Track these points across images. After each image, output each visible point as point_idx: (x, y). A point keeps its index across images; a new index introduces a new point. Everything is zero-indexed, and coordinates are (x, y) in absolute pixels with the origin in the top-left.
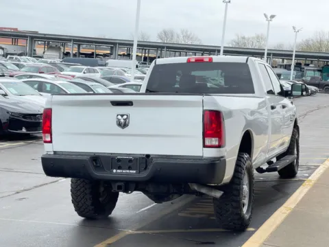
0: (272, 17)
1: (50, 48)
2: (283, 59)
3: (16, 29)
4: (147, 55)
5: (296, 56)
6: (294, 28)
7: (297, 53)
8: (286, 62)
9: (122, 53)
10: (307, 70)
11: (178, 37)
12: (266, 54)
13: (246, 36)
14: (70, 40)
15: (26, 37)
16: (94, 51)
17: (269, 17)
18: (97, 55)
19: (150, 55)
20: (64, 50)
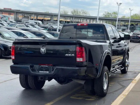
0: (120, 4)
1: (25, 17)
2: (125, 23)
3: (11, 9)
4: (66, 20)
5: (131, 21)
6: (130, 9)
7: (131, 20)
8: (126, 24)
9: (55, 19)
10: (137, 27)
11: (80, 13)
12: (117, 20)
13: (109, 13)
14: (33, 14)
15: (15, 12)
16: (43, 18)
17: (119, 4)
18: (45, 20)
19: (68, 20)
20: (31, 18)
